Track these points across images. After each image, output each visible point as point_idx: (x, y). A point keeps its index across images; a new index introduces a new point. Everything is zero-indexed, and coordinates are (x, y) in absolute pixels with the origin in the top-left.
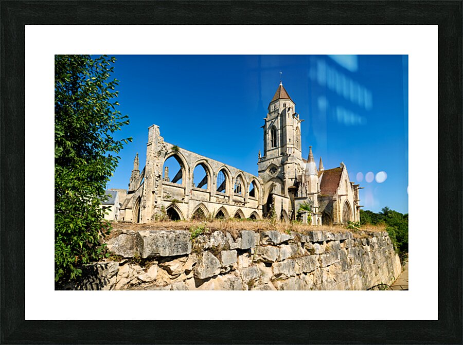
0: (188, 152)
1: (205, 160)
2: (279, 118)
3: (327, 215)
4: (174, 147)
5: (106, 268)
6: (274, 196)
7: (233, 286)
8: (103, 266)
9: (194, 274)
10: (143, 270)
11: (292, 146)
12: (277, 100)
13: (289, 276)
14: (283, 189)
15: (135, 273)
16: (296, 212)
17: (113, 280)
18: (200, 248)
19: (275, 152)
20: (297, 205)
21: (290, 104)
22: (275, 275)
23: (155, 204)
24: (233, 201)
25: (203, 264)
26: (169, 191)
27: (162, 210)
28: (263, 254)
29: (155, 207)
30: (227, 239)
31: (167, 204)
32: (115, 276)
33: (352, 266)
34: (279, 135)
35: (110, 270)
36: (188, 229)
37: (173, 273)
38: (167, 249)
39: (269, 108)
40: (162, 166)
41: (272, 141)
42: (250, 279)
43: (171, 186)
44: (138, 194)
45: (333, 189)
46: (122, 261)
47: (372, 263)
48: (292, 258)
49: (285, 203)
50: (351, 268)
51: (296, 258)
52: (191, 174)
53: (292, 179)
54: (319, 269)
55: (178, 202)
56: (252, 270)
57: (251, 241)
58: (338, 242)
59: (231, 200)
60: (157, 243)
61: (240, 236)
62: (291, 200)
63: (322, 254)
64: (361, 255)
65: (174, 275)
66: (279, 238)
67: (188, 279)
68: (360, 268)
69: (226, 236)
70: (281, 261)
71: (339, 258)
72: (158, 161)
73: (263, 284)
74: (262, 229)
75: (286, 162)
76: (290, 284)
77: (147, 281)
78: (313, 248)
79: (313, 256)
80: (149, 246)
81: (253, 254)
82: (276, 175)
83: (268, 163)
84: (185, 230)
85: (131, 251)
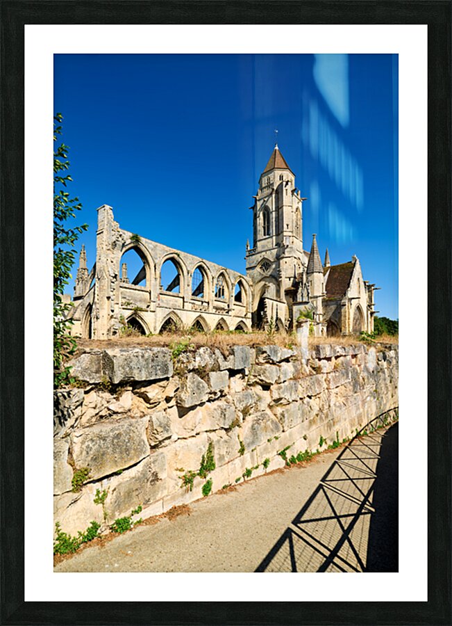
0: (153, 243)
1: (176, 254)
2: (274, 195)
3: (333, 324)
4: (133, 237)
5: (69, 397)
6: (266, 300)
7: (225, 415)
8: (66, 394)
9: (177, 402)
10: (114, 398)
11: (290, 234)
12: (272, 170)
13: (291, 401)
14: (278, 291)
15: (104, 403)
16: (294, 321)
17: (78, 412)
18: (182, 370)
19: (268, 242)
20: (296, 312)
21: (288, 175)
22: (274, 401)
23: (112, 314)
24: (214, 307)
25: (188, 389)
26: (129, 296)
27: (121, 322)
28: (260, 375)
29: (112, 317)
30: (216, 357)
31: (128, 313)
32: (80, 407)
33: (365, 387)
34: (274, 220)
35: (74, 400)
36: (167, 346)
37: (151, 402)
38: (143, 372)
39: (260, 182)
40: (119, 262)
41: (264, 228)
42: (244, 405)
43: (131, 289)
44: (88, 300)
45: (341, 290)
46: (88, 388)
47: (388, 382)
48: (295, 379)
49: (281, 310)
50: (363, 389)
51: (299, 378)
52: (158, 273)
53: (290, 278)
54: (326, 391)
55: (141, 310)
56: (247, 395)
57: (245, 359)
58: (349, 357)
59: (211, 307)
60: (131, 364)
61: (232, 353)
62: (289, 306)
63: (329, 373)
64: (375, 373)
65: (153, 403)
66: (279, 355)
67: (169, 408)
68: (374, 389)
69: (214, 354)
70: (280, 383)
71: (350, 377)
72: (113, 256)
73: (259, 411)
74: (258, 344)
75: (283, 255)
76: (292, 410)
77: (120, 411)
78: (320, 366)
79: (320, 376)
80: (120, 368)
81: (247, 376)
82: (269, 273)
83: (258, 257)
84: (164, 347)
85: (98, 375)
